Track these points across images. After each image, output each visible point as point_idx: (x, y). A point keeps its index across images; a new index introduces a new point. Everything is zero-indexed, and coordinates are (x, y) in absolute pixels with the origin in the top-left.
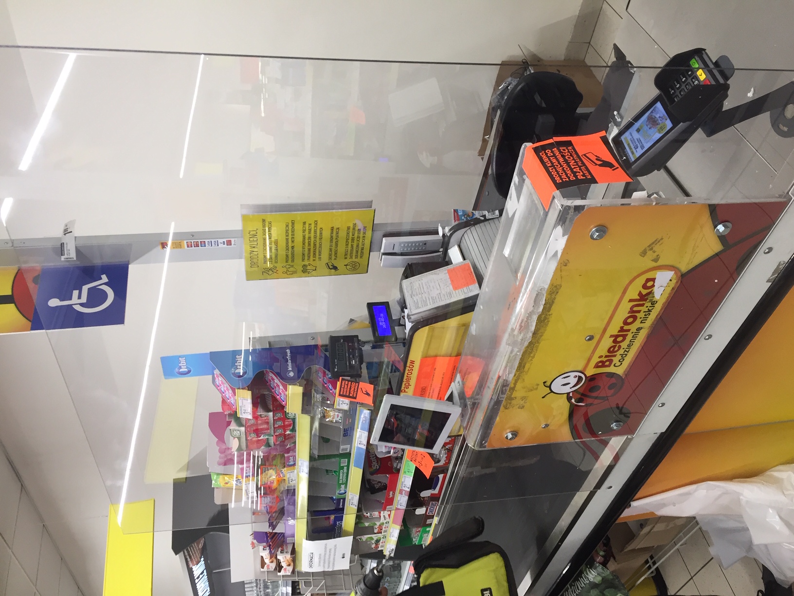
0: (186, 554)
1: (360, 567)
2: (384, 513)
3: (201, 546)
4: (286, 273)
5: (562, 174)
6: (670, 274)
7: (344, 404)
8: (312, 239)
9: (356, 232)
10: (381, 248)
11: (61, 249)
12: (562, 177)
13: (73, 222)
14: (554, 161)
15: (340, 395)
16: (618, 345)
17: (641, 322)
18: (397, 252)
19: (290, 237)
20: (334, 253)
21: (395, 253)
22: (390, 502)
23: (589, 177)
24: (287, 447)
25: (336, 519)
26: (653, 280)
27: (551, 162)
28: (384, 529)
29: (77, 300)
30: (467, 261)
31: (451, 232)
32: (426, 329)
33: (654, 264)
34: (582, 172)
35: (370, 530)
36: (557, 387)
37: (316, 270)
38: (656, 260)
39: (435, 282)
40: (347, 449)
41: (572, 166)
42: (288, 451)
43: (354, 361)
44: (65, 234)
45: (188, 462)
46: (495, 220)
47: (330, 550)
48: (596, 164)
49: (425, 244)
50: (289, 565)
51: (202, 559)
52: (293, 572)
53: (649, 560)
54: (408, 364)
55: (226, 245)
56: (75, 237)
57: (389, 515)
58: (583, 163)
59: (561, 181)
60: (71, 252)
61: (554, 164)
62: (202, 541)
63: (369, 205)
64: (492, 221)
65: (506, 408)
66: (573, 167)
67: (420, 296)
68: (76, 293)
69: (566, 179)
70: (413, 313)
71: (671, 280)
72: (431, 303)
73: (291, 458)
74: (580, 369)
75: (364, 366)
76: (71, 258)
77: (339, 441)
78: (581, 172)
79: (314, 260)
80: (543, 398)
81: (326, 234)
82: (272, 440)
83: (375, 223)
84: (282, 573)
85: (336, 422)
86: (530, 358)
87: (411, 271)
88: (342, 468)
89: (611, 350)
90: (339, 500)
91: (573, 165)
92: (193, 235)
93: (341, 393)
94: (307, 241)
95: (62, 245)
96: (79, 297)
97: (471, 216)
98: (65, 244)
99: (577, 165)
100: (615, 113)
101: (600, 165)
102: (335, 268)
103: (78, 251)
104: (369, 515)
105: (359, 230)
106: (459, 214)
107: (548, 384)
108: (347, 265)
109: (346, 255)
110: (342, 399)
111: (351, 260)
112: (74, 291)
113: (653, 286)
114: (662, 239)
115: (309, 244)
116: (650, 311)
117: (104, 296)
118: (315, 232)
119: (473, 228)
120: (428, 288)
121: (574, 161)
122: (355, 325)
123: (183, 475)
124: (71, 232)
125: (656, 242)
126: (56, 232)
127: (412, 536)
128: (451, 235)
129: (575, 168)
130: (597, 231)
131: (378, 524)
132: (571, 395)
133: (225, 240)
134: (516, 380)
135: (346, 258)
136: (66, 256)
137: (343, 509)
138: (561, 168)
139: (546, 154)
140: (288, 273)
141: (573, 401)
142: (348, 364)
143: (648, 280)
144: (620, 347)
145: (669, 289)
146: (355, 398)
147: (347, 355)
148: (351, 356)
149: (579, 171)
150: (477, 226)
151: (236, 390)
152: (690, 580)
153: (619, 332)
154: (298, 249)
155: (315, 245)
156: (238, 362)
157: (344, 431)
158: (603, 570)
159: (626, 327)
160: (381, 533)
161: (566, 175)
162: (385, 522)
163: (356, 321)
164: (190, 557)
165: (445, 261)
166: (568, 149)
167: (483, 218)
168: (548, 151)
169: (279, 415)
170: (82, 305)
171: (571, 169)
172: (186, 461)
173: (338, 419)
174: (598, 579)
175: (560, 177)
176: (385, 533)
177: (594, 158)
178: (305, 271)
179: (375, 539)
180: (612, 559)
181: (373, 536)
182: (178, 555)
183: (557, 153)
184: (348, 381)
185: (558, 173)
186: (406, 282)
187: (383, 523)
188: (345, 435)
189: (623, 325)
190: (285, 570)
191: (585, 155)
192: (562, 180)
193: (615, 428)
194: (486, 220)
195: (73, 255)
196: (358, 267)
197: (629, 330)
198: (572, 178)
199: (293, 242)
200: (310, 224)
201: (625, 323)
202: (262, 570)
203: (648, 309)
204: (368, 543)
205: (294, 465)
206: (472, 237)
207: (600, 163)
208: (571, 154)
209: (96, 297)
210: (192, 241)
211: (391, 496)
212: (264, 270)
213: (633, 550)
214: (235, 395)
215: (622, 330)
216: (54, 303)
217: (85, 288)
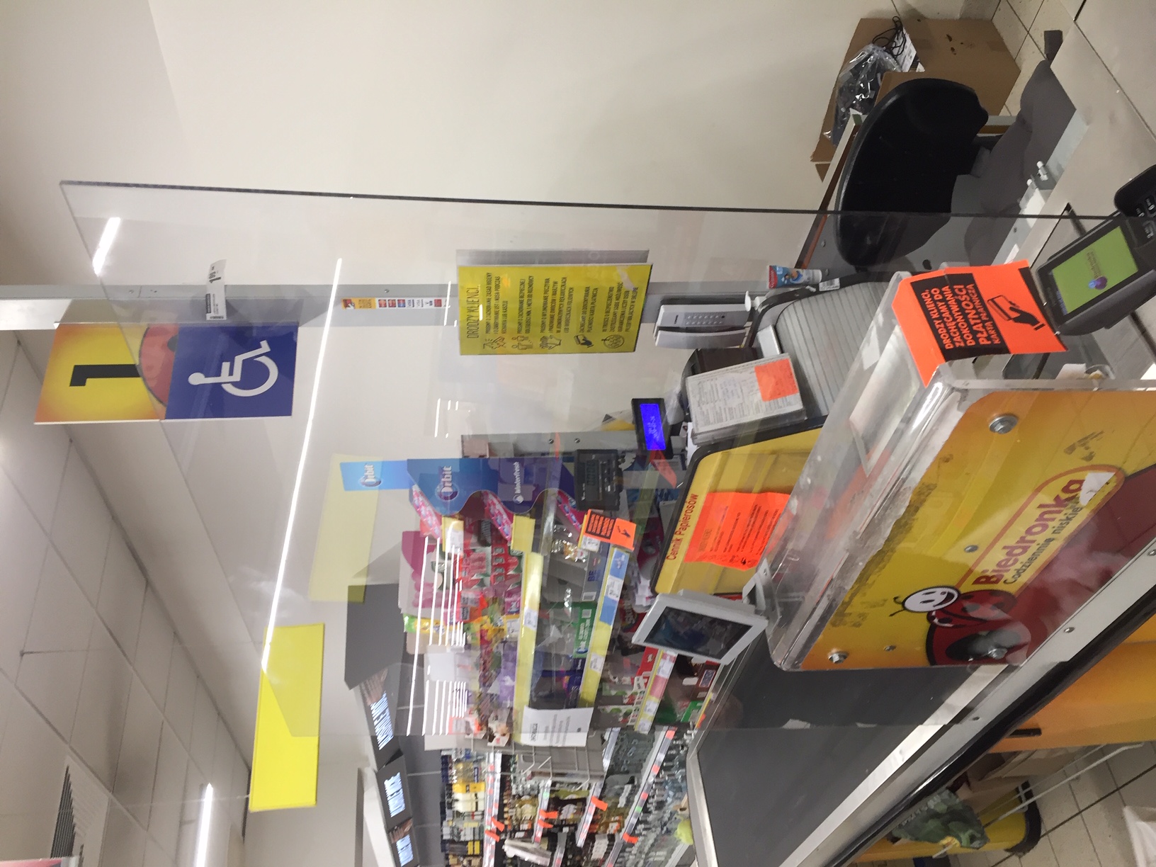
0: (364, 688)
1: (600, 741)
2: (638, 680)
3: (383, 679)
4: (517, 347)
5: (955, 333)
6: (1107, 476)
7: (591, 544)
8: (558, 303)
9: (622, 296)
10: (657, 319)
11: (206, 304)
12: (955, 339)
13: (222, 263)
14: (944, 309)
15: (587, 532)
16: (1014, 558)
17: (1054, 532)
18: (680, 326)
19: (526, 299)
20: (587, 325)
21: (678, 328)
22: (649, 666)
23: (997, 342)
24: (509, 589)
25: (570, 683)
26: (1081, 482)
27: (939, 311)
28: (636, 701)
29: (229, 377)
30: (786, 356)
31: (764, 307)
32: (717, 457)
33: (1085, 463)
34: (987, 331)
35: (618, 700)
36: (914, 603)
37: (560, 344)
38: (1090, 458)
39: (735, 385)
40: (592, 597)
41: (971, 320)
42: (510, 594)
43: (609, 487)
44: (211, 281)
45: (369, 566)
46: (832, 293)
47: (561, 722)
48: (1010, 318)
49: (723, 317)
50: (504, 735)
51: (384, 695)
52: (509, 743)
53: (1020, 789)
54: (688, 499)
55: (433, 306)
56: (226, 286)
57: (646, 684)
58: (989, 315)
59: (952, 347)
60: (219, 307)
61: (944, 315)
62: (385, 672)
63: (643, 257)
64: (828, 294)
65: (834, 624)
66: (972, 322)
67: (712, 405)
68: (226, 366)
69: (960, 342)
70: (700, 431)
71: (1107, 483)
72: (728, 418)
73: (514, 604)
74: (953, 583)
75: (623, 494)
76: (220, 317)
77: (580, 585)
78: (985, 333)
79: (558, 332)
80: (892, 615)
81: (578, 297)
82: (488, 580)
83: (651, 281)
84: (494, 743)
85: (579, 561)
86: (877, 570)
87: (701, 362)
88: (584, 620)
89: (1003, 563)
90: (576, 661)
91: (973, 319)
92: (387, 289)
93: (589, 530)
94: (549, 305)
95: (208, 296)
96: (231, 373)
97: (796, 277)
98: (212, 296)
99: (980, 318)
100: (1040, 164)
101: (1016, 320)
102: (588, 343)
103: (230, 307)
104: (617, 680)
105: (627, 292)
106: (778, 273)
107: (901, 600)
108: (605, 340)
109: (605, 325)
110: (589, 537)
111: (612, 333)
112: (224, 363)
113: (1079, 489)
114: (1102, 433)
115: (553, 309)
116: (1068, 519)
117: (265, 373)
118: (563, 293)
119: (798, 304)
120: (724, 393)
121: (974, 312)
122: (611, 424)
123: (362, 581)
124: (219, 278)
125: (1093, 436)
126: (198, 277)
127: (676, 710)
128: (764, 312)
129: (975, 324)
130: (1001, 422)
131: (629, 693)
132: (934, 614)
133: (433, 299)
134: (852, 594)
135: (604, 331)
136: (212, 314)
137: (581, 671)
138: (954, 323)
139: (932, 296)
140: (520, 347)
141: (936, 621)
142: (601, 491)
143: (1072, 482)
144: (1016, 561)
145: (1102, 496)
146: (609, 538)
147: (600, 478)
148: (606, 480)
149: (981, 329)
150: (805, 301)
151: (443, 518)
152: (1075, 815)
153: (1018, 542)
154: (536, 318)
155: (560, 311)
156: (446, 476)
157: (590, 574)
158: (950, 796)
159: (1029, 538)
160: (633, 704)
161: (962, 335)
162: (639, 691)
163: (614, 419)
164: (369, 693)
165: (754, 353)
166: (967, 289)
167: (813, 290)
168: (935, 291)
169: (499, 551)
170: (235, 384)
171: (970, 326)
172: (366, 564)
173: (581, 558)
174: (942, 808)
175: (951, 338)
176: (638, 706)
177: (1006, 307)
178: (545, 346)
179: (624, 711)
180: (965, 785)
181: (622, 707)
182: (352, 690)
183: (949, 297)
184: (601, 516)
185: (948, 332)
186: (693, 381)
187: (636, 693)
188: (590, 579)
189: (1024, 535)
190: (498, 740)
191: (992, 300)
192: (954, 345)
193: (994, 656)
194: (818, 292)
195: (222, 312)
196: (622, 342)
197: (1033, 542)
198: (971, 343)
199: (529, 305)
200: (555, 283)
201: (1029, 531)
202: (466, 736)
203: (1067, 517)
204: (614, 715)
205: (518, 612)
206: (795, 317)
207: (1015, 315)
208: (971, 298)
209: (253, 374)
210: (387, 299)
211: (650, 659)
212: (486, 343)
213: (1000, 778)
214: (441, 524)
215: (1022, 539)
216: (197, 379)
217: (239, 360)
